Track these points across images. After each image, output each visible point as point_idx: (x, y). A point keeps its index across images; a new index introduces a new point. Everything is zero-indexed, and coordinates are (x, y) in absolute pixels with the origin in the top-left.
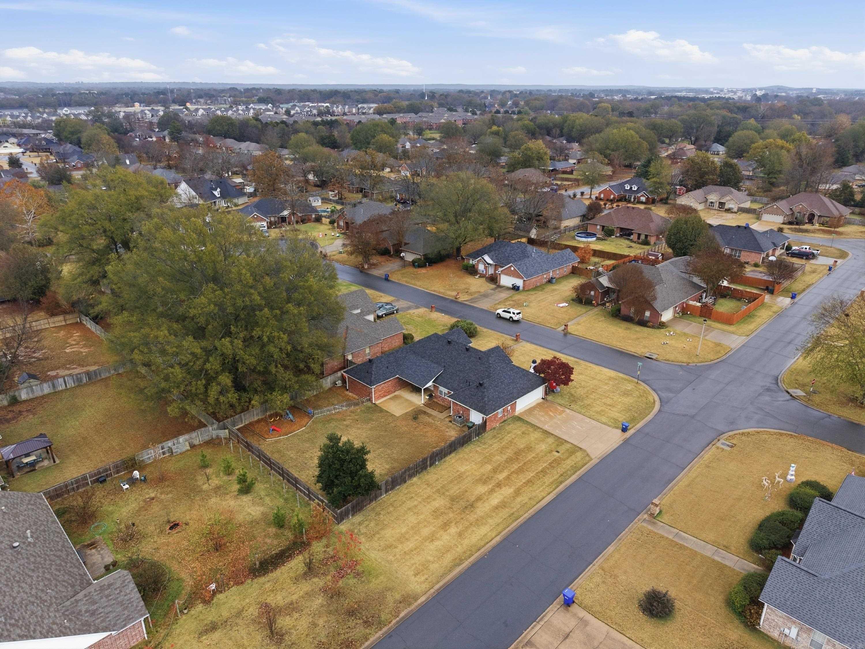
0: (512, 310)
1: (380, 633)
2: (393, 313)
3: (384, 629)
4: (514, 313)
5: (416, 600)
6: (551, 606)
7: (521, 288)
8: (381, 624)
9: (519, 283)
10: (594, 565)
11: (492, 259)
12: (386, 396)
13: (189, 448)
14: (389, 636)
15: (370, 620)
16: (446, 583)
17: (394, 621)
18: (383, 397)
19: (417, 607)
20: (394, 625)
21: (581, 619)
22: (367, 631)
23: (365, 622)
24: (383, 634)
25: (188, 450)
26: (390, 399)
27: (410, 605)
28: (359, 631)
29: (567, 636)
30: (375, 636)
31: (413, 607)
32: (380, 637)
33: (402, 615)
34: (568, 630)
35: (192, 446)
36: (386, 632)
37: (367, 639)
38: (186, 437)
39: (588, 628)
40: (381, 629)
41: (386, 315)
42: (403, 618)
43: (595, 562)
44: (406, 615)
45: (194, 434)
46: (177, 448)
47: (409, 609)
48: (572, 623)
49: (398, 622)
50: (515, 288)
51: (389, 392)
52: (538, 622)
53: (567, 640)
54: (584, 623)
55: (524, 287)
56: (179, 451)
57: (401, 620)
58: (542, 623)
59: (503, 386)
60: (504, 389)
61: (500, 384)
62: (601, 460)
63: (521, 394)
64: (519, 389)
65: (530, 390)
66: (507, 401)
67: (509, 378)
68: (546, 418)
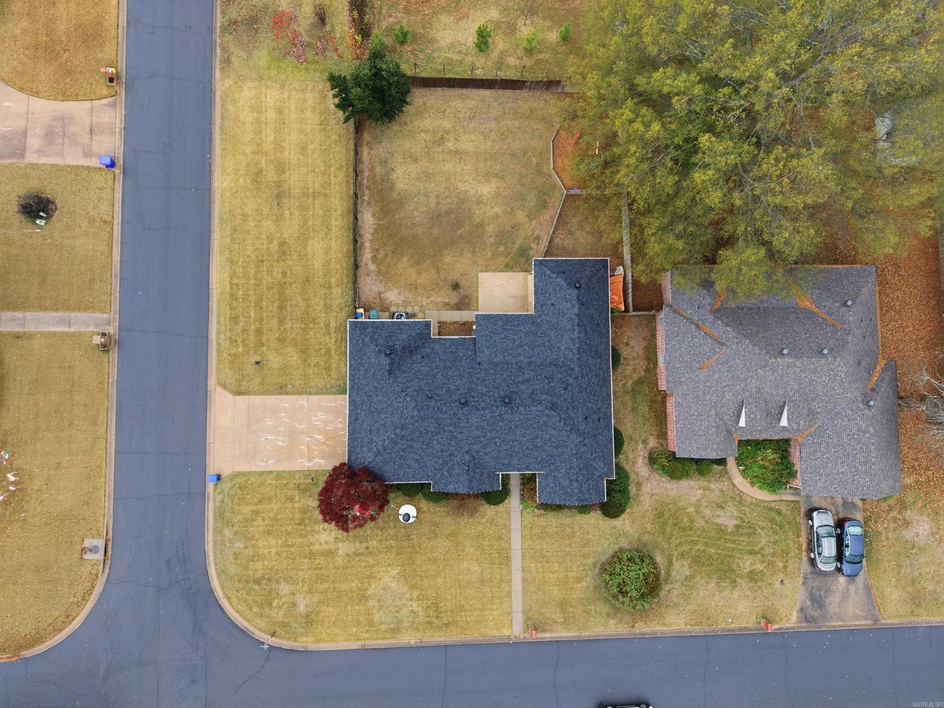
1: (218, 24)
3: (218, 30)
5: (221, 70)
6: (122, 152)
8: (225, 29)
10: (118, 224)
14: (211, 29)
15: (235, 26)
17: (218, 41)
19: (215, 66)
20: (216, 39)
21: (91, 155)
22: (227, 18)
23: (236, 22)
24: (216, 26)
27: (222, 62)
28: (233, 13)
29: (91, 132)
30: (219, 21)
31: (218, 62)
32: (216, 22)
33: (219, 51)
34: (95, 138)
36: (216, 29)
37: (222, 12)
39: (80, 151)
40: (221, 27)
42: (216, 49)
43: (120, 228)
44: (216, 53)
47: (218, 58)
48: (96, 148)
49: (215, 43)
52: (121, 129)
53: (89, 129)
54: (87, 154)
57: (215, 46)
58: (118, 130)
59: (371, 387)
60: (367, 385)
61: (376, 384)
62: (207, 391)
63: (352, 408)
64: (359, 411)
65: (351, 428)
66: (353, 373)
67: (377, 409)
68: (318, 421)
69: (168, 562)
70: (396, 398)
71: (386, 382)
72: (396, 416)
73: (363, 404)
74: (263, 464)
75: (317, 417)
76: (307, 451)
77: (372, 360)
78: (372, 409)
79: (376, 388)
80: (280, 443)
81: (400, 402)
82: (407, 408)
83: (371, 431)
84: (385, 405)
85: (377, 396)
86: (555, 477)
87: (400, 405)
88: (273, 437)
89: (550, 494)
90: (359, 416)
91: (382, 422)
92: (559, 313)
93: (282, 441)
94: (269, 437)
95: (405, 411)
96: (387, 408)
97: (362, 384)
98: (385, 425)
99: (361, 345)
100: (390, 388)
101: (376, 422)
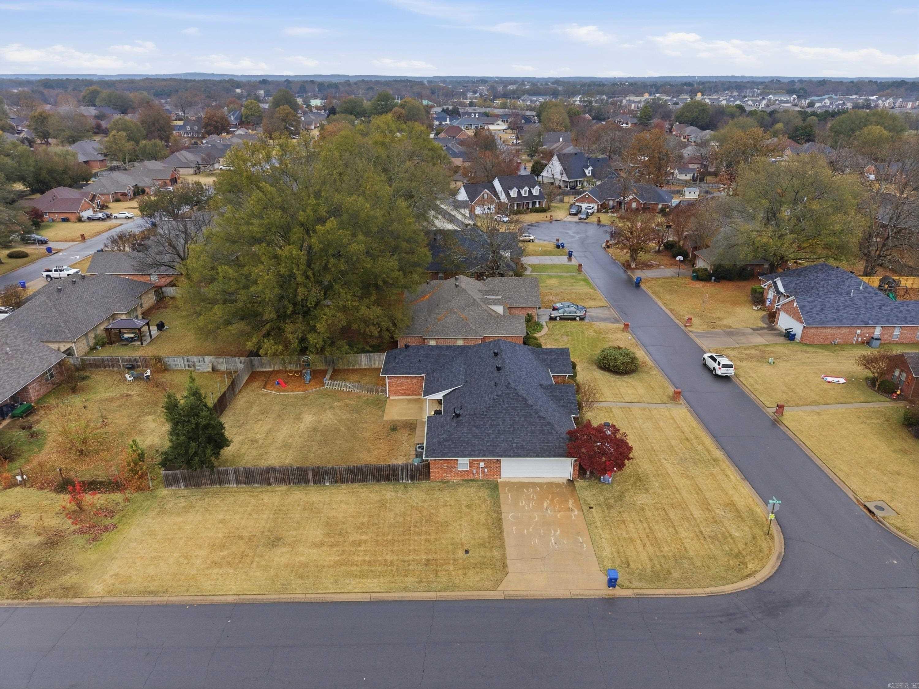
0: (718, 359)
2: (575, 319)
4: (719, 364)
5: (75, 596)
7: (798, 337)
9: (797, 328)
11: (784, 286)
12: (409, 395)
13: (210, 370)
16: (118, 602)
18: (403, 395)
25: (208, 372)
26: (409, 400)
35: (214, 369)
38: (212, 359)
41: (561, 319)
45: (221, 360)
46: (200, 366)
50: (789, 336)
51: (413, 393)
55: (802, 338)
56: (201, 370)
59: (490, 431)
60: (489, 435)
61: (487, 426)
62: (504, 599)
63: (511, 453)
64: (514, 445)
65: (531, 454)
66: (477, 452)
67: (510, 425)
68: (529, 505)
69: (739, 631)
70: (500, 404)
71: (486, 415)
72: (516, 405)
73: (507, 441)
74: (585, 546)
75: (524, 507)
76: (562, 513)
77: (465, 430)
78: (511, 430)
79: (491, 426)
80: (558, 533)
81: (503, 401)
82: (509, 394)
83: (533, 432)
84: (507, 416)
85: (499, 425)
86: (551, 361)
87: (506, 401)
88: (552, 538)
89: (564, 365)
90: (519, 445)
91: (523, 419)
92: (427, 357)
93: (556, 531)
94: (553, 541)
95: (511, 396)
96: (509, 414)
97: (487, 442)
98: (526, 417)
99: (450, 443)
100: (490, 410)
101: (523, 425)
